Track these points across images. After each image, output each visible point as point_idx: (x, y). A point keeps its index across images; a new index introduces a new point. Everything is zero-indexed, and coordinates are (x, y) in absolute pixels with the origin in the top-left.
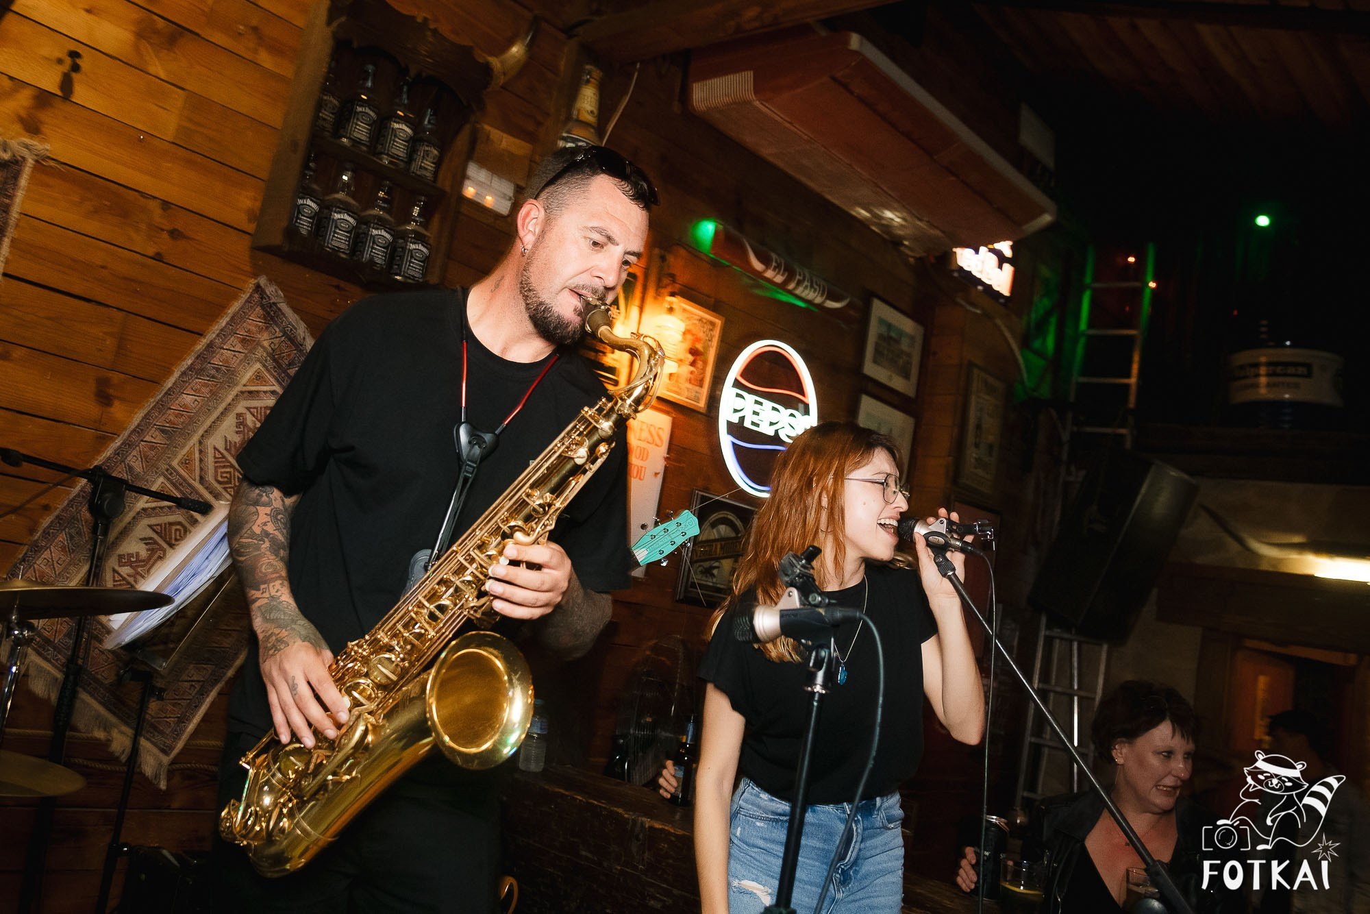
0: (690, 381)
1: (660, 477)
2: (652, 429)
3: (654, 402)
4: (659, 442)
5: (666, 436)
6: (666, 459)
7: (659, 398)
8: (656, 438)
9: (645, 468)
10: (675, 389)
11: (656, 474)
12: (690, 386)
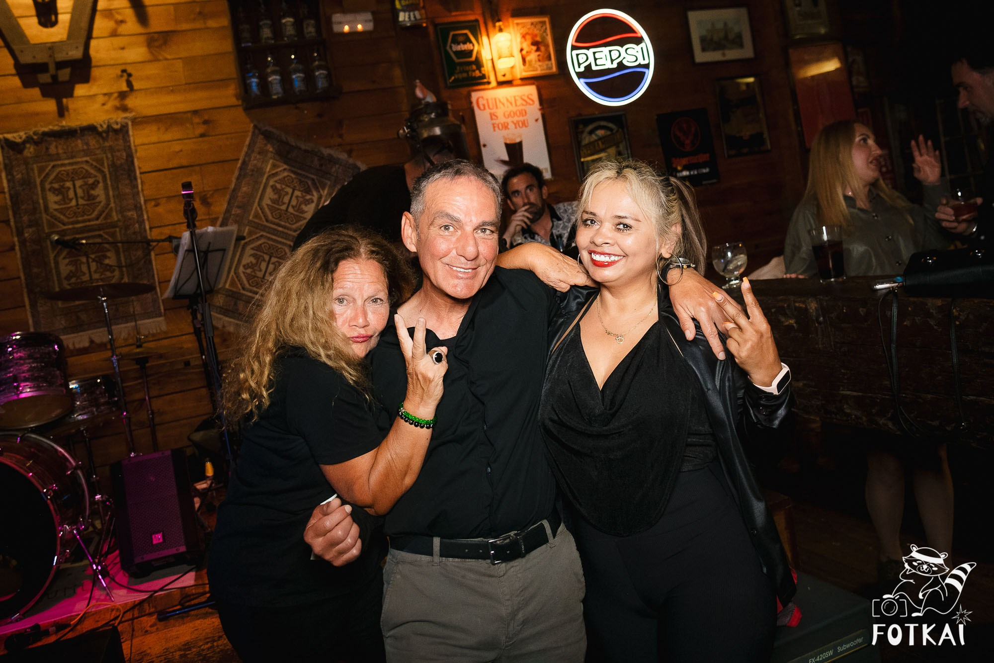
0: (539, 60)
1: (540, 121)
2: (524, 97)
3: (519, 82)
4: (531, 102)
5: (535, 97)
6: (540, 109)
7: (522, 79)
8: (529, 101)
9: (527, 120)
10: (531, 69)
11: (537, 120)
12: (540, 63)
